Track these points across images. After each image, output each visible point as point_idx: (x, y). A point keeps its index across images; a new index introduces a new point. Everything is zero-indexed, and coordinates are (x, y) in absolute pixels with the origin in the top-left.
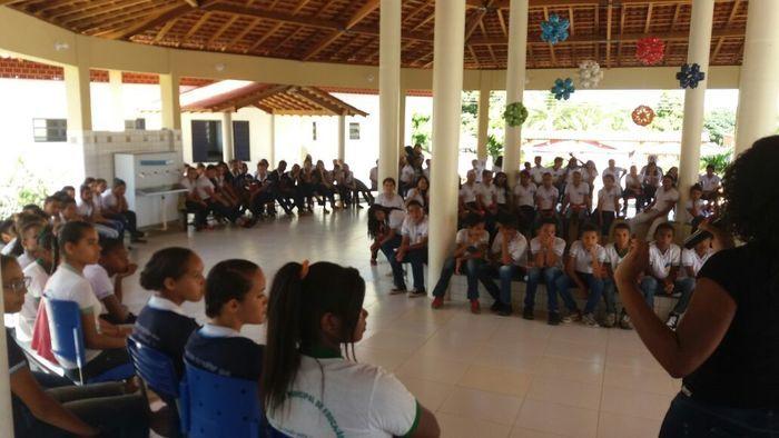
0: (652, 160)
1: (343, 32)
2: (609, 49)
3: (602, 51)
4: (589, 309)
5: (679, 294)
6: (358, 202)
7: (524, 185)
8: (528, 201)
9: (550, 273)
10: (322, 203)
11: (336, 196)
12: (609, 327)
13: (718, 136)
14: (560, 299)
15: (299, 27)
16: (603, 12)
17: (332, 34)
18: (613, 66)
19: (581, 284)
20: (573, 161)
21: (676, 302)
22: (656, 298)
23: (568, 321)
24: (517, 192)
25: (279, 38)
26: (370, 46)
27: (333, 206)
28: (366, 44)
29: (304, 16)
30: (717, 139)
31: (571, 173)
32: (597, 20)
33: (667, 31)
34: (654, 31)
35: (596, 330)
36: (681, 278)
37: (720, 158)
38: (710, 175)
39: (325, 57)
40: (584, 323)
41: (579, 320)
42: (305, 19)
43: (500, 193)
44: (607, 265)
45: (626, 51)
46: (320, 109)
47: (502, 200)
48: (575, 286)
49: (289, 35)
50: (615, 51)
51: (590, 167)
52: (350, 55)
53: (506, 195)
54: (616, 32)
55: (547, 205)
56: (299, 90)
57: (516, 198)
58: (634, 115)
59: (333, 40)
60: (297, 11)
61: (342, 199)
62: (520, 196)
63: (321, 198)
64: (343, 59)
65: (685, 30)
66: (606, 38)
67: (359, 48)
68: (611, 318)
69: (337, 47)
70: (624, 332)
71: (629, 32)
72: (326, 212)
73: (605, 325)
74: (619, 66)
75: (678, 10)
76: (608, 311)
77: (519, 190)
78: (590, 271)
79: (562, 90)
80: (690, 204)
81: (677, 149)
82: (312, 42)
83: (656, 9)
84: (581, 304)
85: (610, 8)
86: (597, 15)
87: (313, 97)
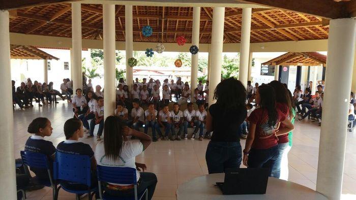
0: (179, 79)
1: (48, 22)
2: (163, 36)
3: (160, 36)
4: (166, 135)
5: (195, 127)
6: (56, 100)
7: (135, 90)
8: (137, 96)
9: (153, 123)
10: (37, 101)
11: (45, 98)
12: (173, 140)
13: (201, 68)
14: (156, 132)
15: (25, 19)
16: (160, 21)
17: (43, 22)
18: (164, 42)
19: (163, 126)
20: (151, 80)
21: (194, 129)
22: (188, 129)
23: (160, 140)
24: (132, 93)
25: (14, 23)
26: (60, 28)
27: (43, 103)
28: (58, 27)
29: (29, 14)
30: (201, 70)
31: (150, 84)
32: (158, 23)
33: (183, 30)
34: (179, 30)
35: (169, 142)
36: (196, 121)
37: (203, 78)
38: (200, 84)
39: (37, 33)
40: (165, 140)
41: (163, 139)
42: (30, 16)
43: (126, 94)
44: (172, 118)
45: (169, 36)
46: (33, 56)
47: (127, 97)
48: (161, 127)
49: (19, 22)
50: (165, 36)
51: (158, 82)
52: (50, 32)
53: (128, 94)
54: (165, 29)
55: (145, 98)
56: (24, 48)
57: (132, 95)
58: (175, 63)
59: (42, 26)
60: (26, 12)
61: (47, 100)
62: (133, 95)
63: (37, 99)
64: (46, 34)
65: (190, 30)
66: (161, 31)
67: (55, 29)
68: (174, 137)
69: (44, 28)
70: (178, 141)
71: (169, 29)
72: (40, 105)
73: (172, 140)
74: (166, 42)
75: (187, 22)
76: (173, 135)
77: (133, 92)
78: (166, 121)
79: (149, 53)
80: (195, 96)
81: (189, 74)
82: (31, 26)
83: (180, 21)
84: (164, 133)
85: (163, 20)
86: (158, 22)
87: (31, 51)
